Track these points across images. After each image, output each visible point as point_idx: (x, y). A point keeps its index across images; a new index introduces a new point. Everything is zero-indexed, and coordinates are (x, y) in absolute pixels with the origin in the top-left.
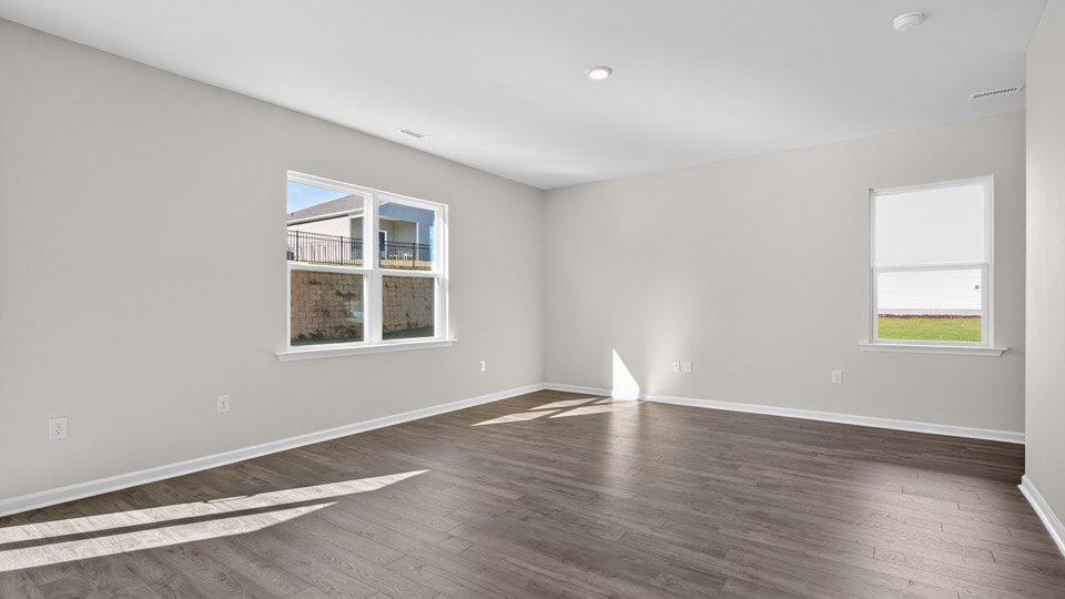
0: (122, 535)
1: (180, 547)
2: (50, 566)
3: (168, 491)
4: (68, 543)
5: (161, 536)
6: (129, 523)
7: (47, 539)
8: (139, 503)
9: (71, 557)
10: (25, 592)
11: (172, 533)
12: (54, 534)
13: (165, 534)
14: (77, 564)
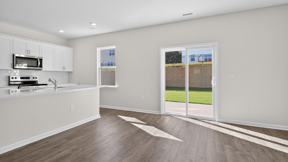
0: (262, 140)
1: (280, 152)
2: (244, 140)
3: (276, 133)
4: (248, 136)
5: (273, 146)
6: (263, 137)
7: (243, 133)
8: (267, 133)
9: (248, 140)
10: (238, 143)
11: (277, 146)
12: (245, 132)
13: (274, 145)
14: (250, 142)
